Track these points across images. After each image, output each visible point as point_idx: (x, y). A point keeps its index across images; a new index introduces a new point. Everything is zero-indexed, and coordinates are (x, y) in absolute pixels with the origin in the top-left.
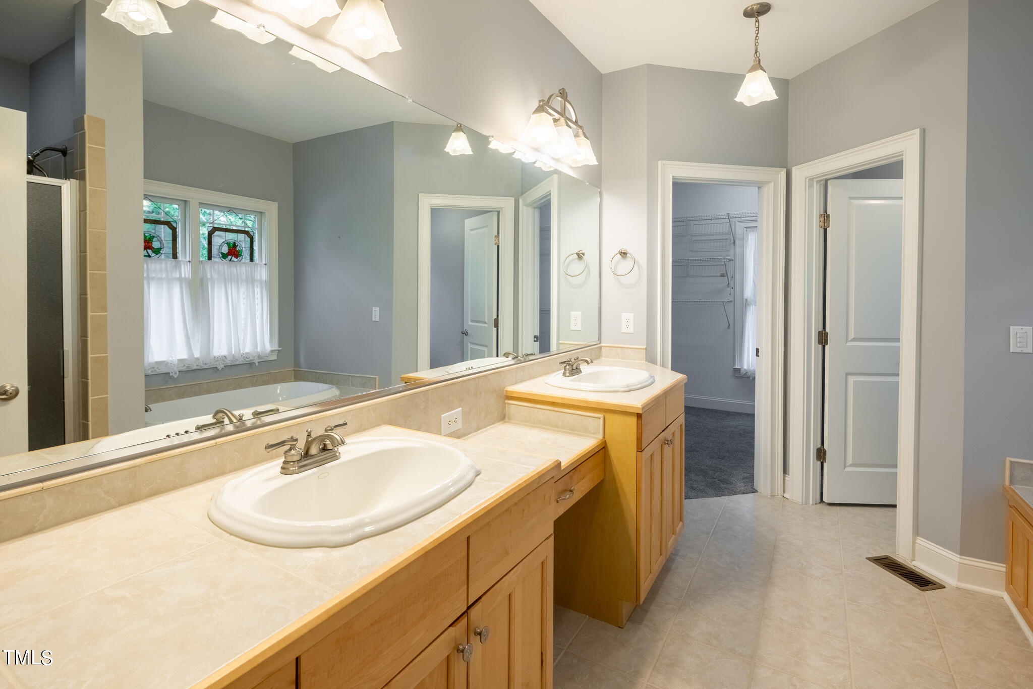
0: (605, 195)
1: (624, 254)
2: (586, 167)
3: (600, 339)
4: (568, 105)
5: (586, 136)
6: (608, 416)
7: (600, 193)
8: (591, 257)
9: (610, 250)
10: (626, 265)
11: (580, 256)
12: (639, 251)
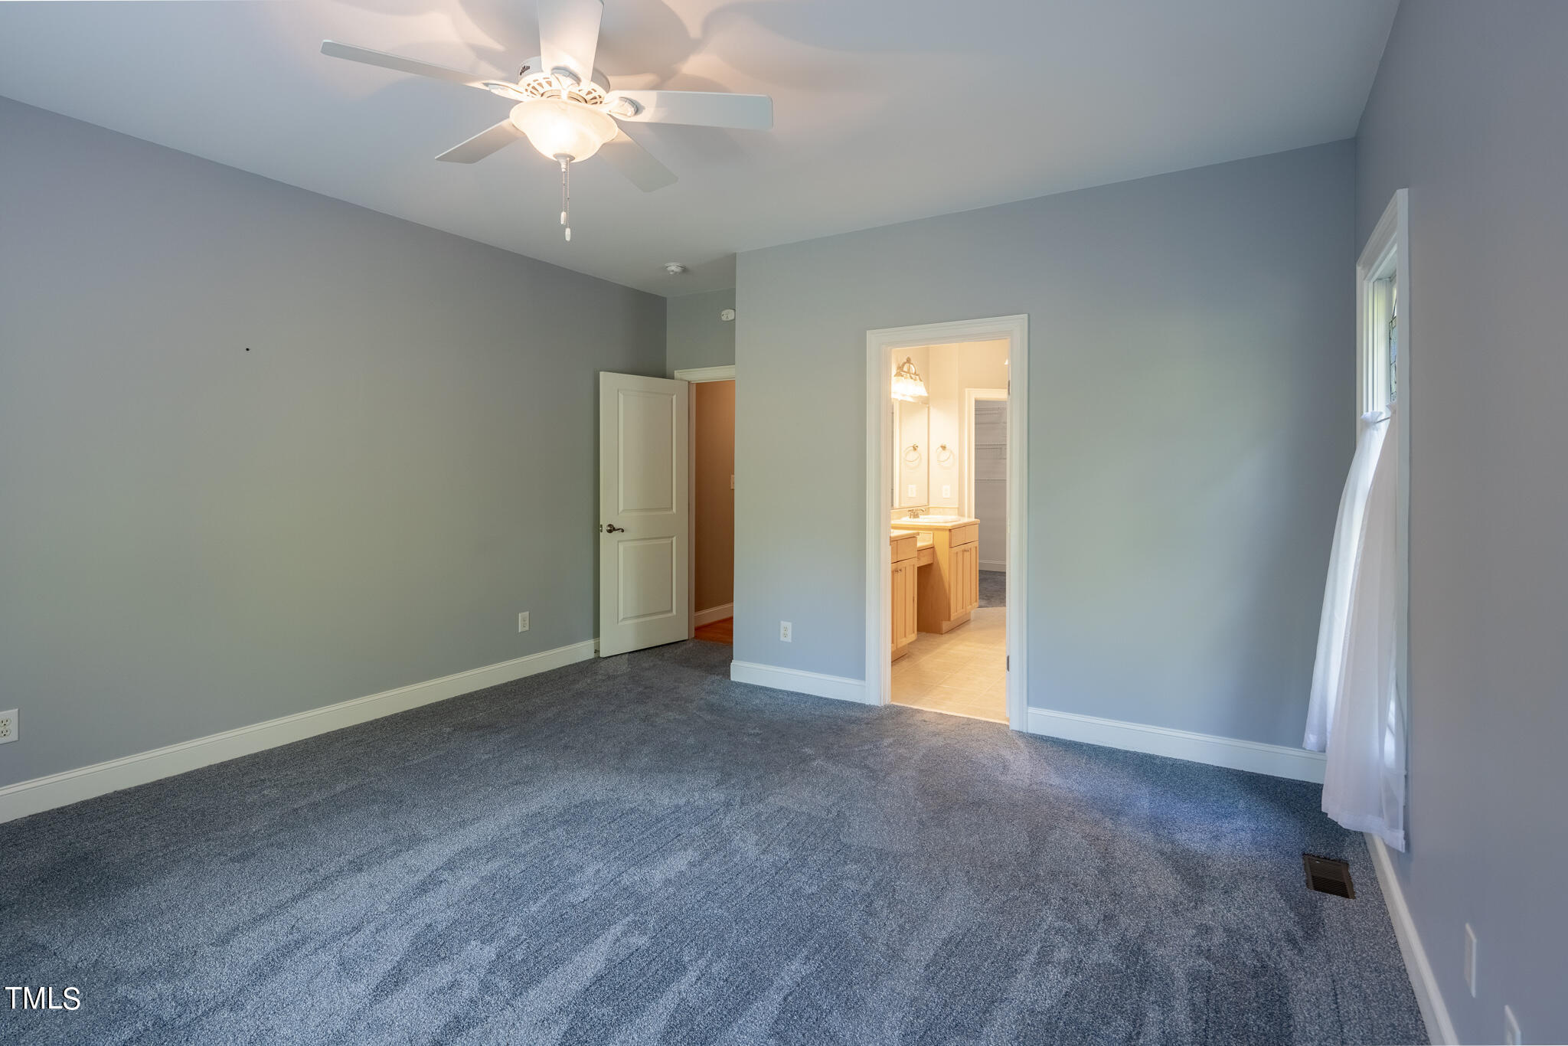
0: (931, 408)
1: (944, 448)
2: (921, 397)
3: (928, 502)
4: (911, 366)
5: (921, 380)
6: (936, 532)
7: (929, 407)
8: (922, 448)
9: (935, 446)
10: (945, 455)
11: (915, 448)
12: (953, 445)
